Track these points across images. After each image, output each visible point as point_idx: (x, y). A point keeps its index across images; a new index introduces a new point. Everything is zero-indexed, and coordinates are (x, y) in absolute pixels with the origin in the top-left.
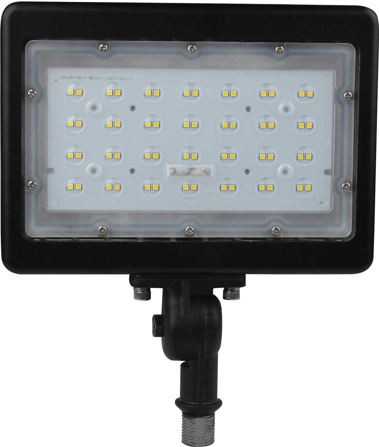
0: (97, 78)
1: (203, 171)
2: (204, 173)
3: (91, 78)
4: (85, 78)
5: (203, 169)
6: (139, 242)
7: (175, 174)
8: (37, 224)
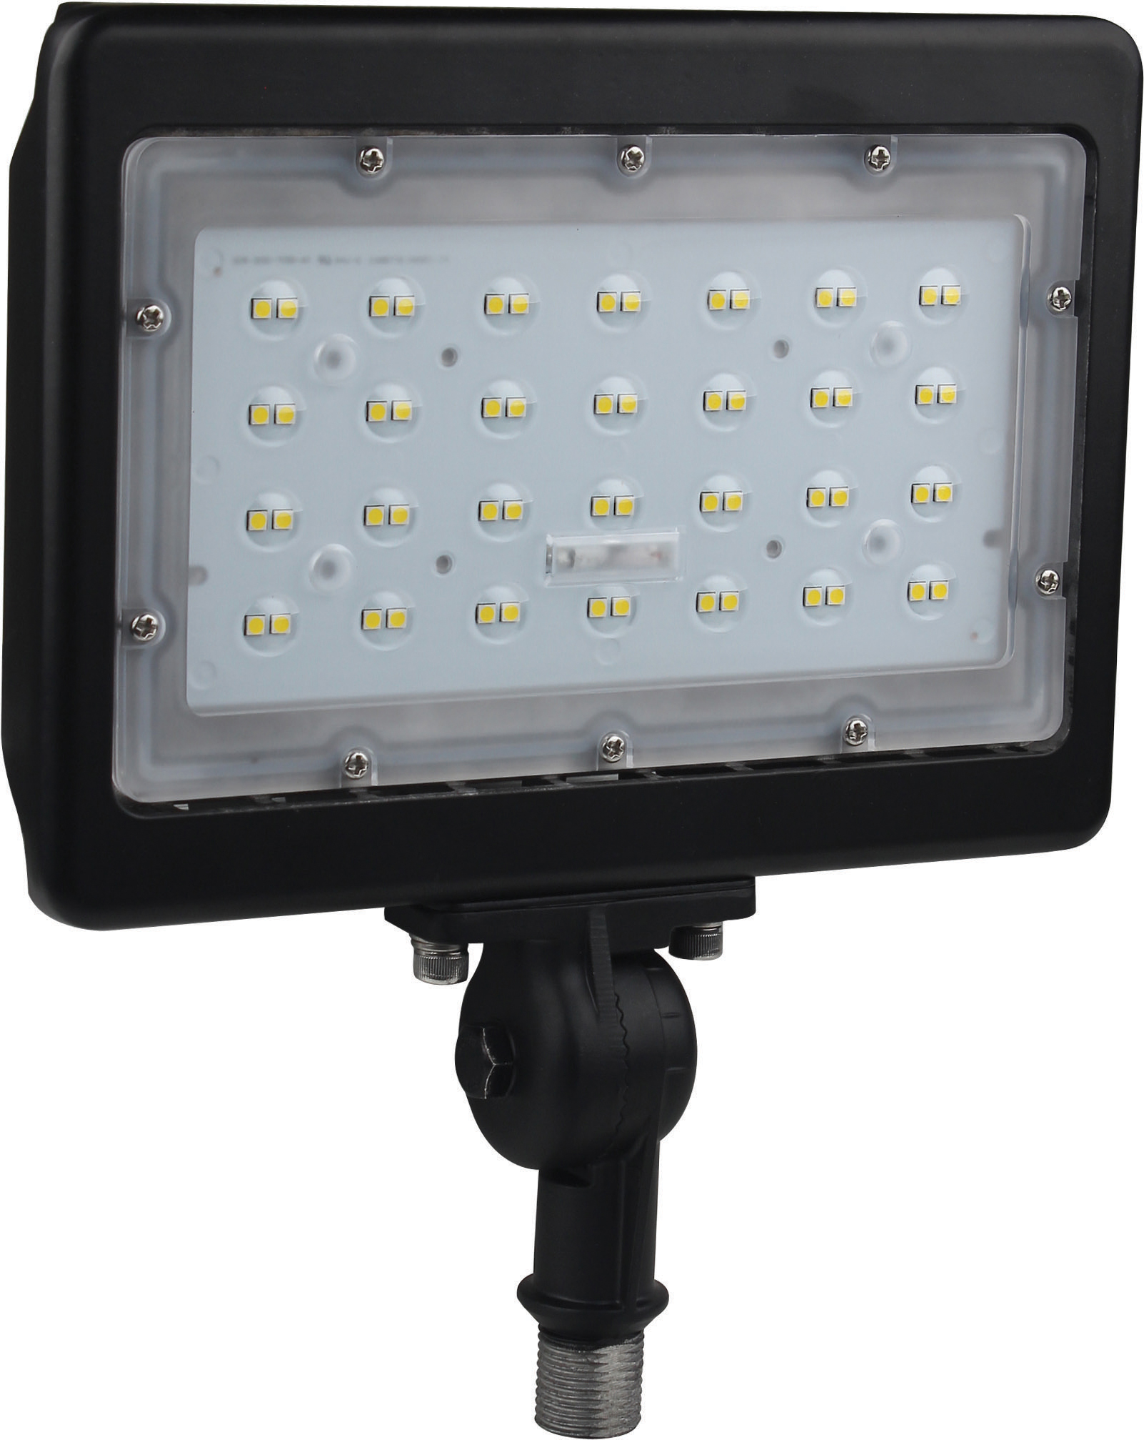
0: (342, 260)
1: (653, 555)
2: (656, 559)
3: (324, 260)
4: (305, 260)
5: (654, 548)
6: (469, 796)
7: (575, 568)
8: (157, 758)
